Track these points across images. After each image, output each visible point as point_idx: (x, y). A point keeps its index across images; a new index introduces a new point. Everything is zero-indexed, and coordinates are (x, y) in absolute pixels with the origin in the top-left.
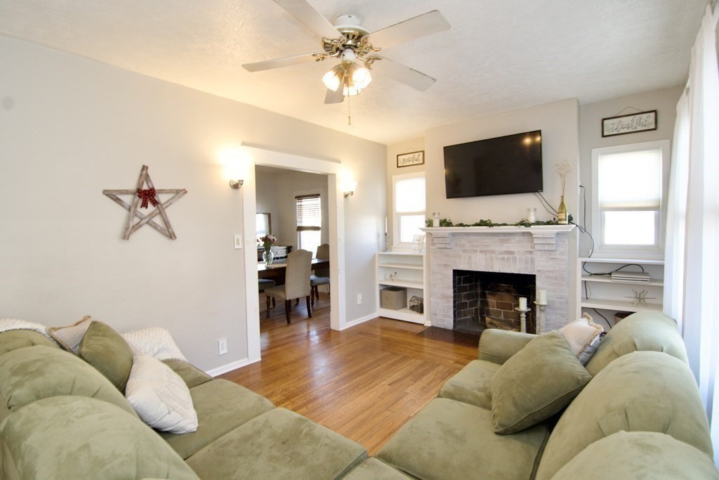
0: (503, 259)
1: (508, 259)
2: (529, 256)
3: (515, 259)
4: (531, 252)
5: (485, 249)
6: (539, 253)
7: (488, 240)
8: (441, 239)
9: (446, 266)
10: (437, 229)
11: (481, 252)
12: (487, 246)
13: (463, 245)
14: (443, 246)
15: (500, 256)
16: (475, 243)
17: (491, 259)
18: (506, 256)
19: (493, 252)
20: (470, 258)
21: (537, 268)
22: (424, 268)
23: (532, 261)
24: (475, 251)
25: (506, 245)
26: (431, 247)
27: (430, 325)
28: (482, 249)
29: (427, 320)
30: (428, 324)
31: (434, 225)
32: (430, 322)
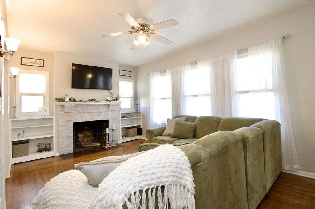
0: (97, 115)
1: (99, 115)
2: (107, 113)
3: (101, 114)
4: (107, 111)
5: (90, 111)
6: (109, 111)
7: (91, 108)
8: (69, 108)
9: (69, 121)
10: (67, 102)
11: (88, 113)
12: (90, 110)
13: (79, 110)
14: (69, 111)
15: (96, 114)
16: (85, 109)
17: (92, 115)
18: (98, 114)
19: (93, 112)
20: (82, 116)
21: (109, 117)
22: (54, 125)
23: (107, 115)
24: (85, 113)
25: (98, 109)
26: (60, 112)
27: (59, 155)
28: (88, 112)
29: (56, 153)
30: (57, 154)
31: (66, 101)
32: (58, 153)
